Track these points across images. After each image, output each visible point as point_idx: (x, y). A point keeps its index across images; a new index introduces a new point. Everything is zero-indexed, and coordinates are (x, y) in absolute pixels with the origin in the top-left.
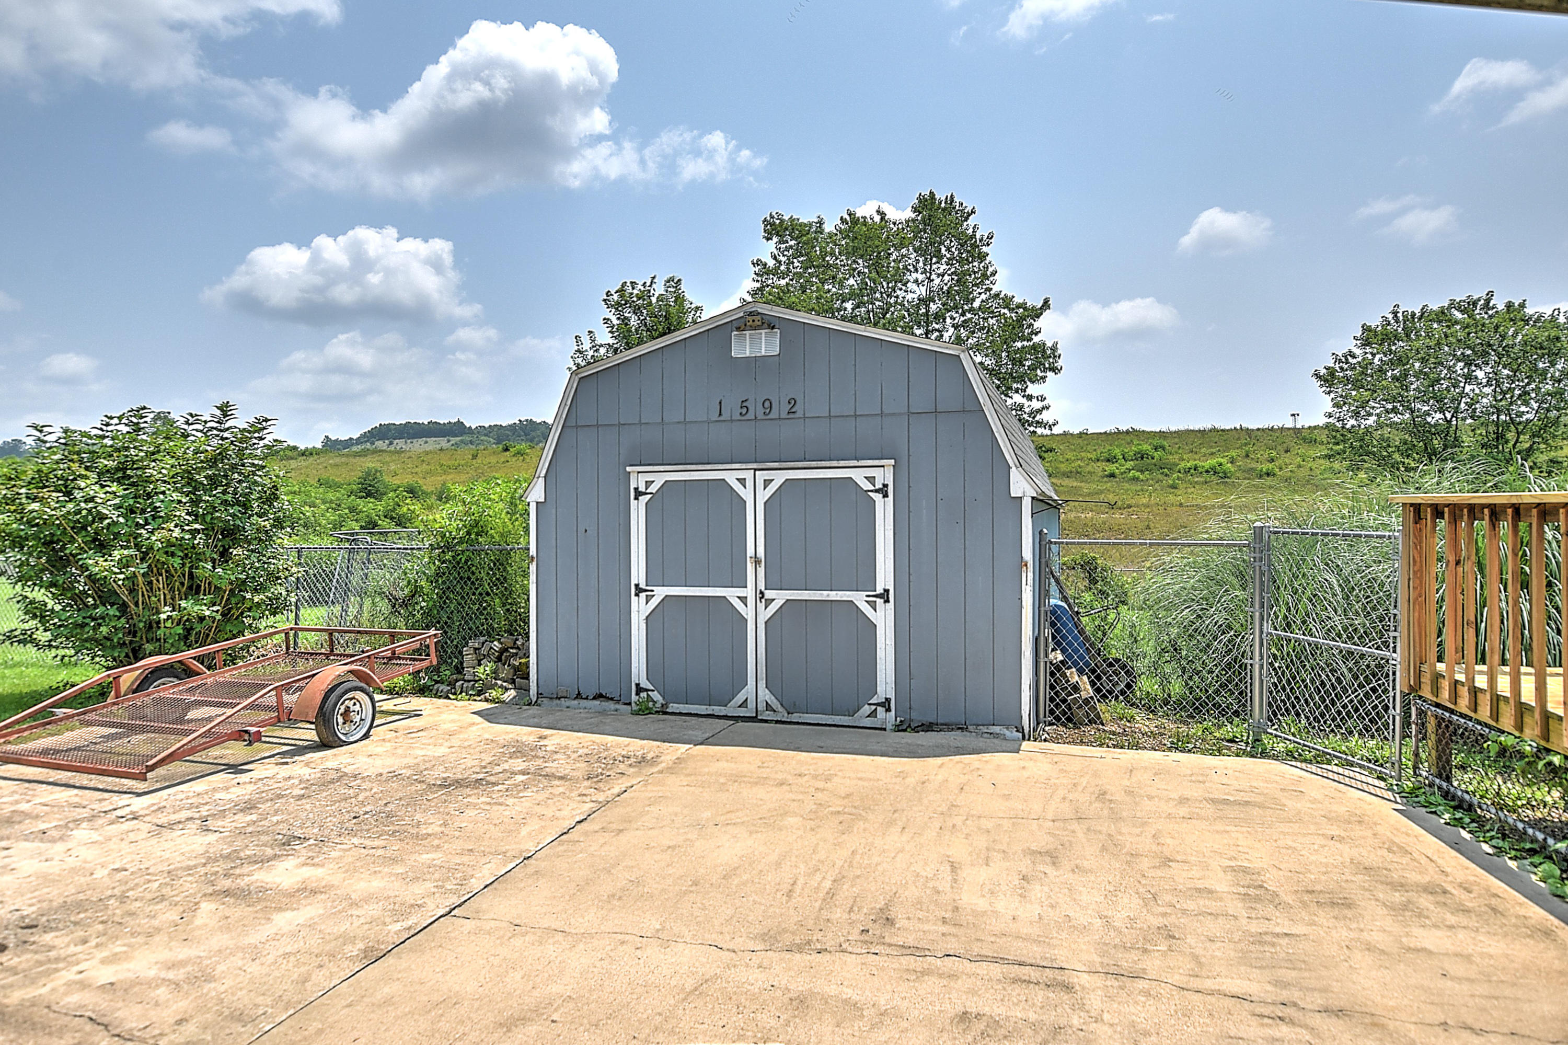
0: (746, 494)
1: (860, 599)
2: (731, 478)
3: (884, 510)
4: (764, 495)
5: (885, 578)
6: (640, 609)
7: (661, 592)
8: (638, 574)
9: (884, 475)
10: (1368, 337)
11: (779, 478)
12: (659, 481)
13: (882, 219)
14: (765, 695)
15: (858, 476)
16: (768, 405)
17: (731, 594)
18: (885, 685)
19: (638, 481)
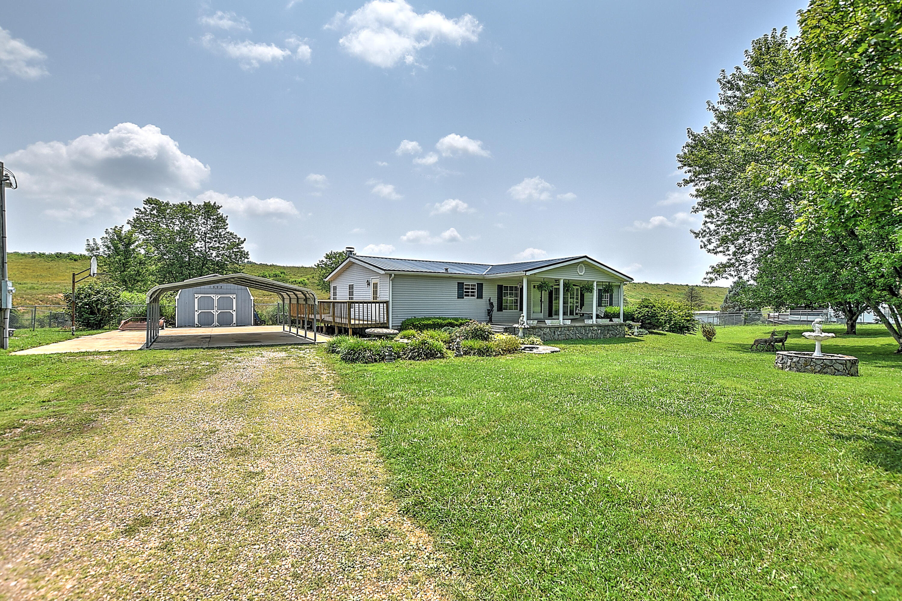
0: (214, 298)
1: (231, 311)
2: (212, 296)
3: (234, 300)
4: (217, 298)
5: (234, 309)
6: (196, 314)
7: (200, 311)
8: (196, 309)
9: (235, 296)
10: (328, 257)
11: (219, 296)
12: (200, 296)
13: (190, 205)
14: (217, 324)
15: (231, 296)
16: (218, 287)
17: (212, 311)
18: (234, 321)
19: (196, 296)
